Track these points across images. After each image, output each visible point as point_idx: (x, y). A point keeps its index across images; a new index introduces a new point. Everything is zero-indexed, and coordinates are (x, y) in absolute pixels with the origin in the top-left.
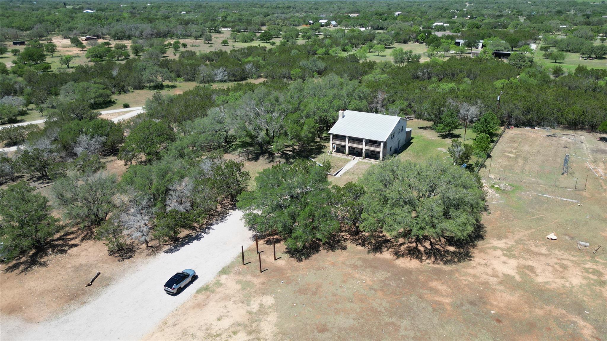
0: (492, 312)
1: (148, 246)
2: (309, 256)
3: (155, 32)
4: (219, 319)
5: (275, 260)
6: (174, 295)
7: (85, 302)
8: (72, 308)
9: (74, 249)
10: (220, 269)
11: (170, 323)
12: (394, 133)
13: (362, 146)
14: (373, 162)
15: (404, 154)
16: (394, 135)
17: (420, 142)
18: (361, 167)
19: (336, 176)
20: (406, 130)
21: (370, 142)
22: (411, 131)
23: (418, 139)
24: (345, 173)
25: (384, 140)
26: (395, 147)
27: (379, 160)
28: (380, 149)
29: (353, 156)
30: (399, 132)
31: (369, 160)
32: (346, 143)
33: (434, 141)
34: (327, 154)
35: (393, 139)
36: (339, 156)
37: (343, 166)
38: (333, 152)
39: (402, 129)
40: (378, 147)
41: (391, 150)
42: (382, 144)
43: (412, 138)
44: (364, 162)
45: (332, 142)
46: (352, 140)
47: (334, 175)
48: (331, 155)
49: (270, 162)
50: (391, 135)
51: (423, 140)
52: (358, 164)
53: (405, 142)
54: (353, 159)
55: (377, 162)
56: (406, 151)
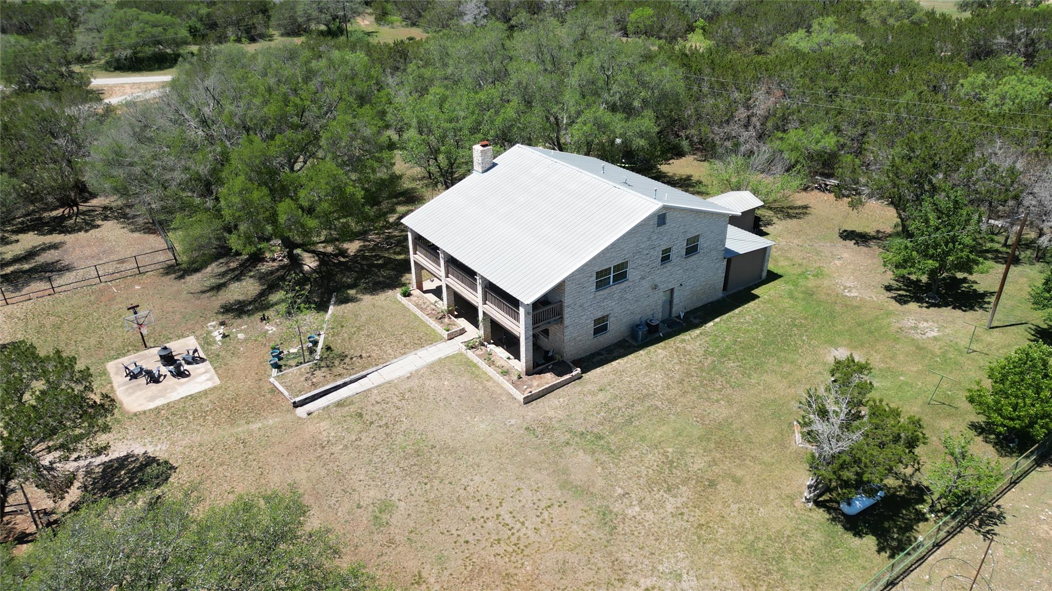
12: (624, 265)
13: (475, 297)
14: (491, 371)
15: (659, 352)
16: (620, 273)
17: (787, 303)
18: (431, 383)
19: (301, 411)
20: (728, 251)
21: (493, 291)
22: (762, 253)
23: (796, 285)
24: (340, 404)
25: (528, 296)
26: (637, 318)
27: (520, 365)
28: (519, 327)
29: (462, 323)
30: (666, 258)
31: (489, 359)
32: (441, 272)
33: (850, 306)
34: (397, 293)
35: (616, 289)
36: (418, 313)
37: (381, 361)
38: (416, 292)
39: (692, 249)
40: (516, 317)
41: (601, 327)
42: (522, 311)
43: (773, 276)
44: (469, 364)
45: (412, 257)
46: (454, 265)
47: (296, 405)
48: (404, 300)
49: (212, 289)
50: (599, 274)
51: (809, 294)
52: (436, 368)
53: (720, 294)
54: (451, 338)
55: (505, 373)
56: (686, 336)
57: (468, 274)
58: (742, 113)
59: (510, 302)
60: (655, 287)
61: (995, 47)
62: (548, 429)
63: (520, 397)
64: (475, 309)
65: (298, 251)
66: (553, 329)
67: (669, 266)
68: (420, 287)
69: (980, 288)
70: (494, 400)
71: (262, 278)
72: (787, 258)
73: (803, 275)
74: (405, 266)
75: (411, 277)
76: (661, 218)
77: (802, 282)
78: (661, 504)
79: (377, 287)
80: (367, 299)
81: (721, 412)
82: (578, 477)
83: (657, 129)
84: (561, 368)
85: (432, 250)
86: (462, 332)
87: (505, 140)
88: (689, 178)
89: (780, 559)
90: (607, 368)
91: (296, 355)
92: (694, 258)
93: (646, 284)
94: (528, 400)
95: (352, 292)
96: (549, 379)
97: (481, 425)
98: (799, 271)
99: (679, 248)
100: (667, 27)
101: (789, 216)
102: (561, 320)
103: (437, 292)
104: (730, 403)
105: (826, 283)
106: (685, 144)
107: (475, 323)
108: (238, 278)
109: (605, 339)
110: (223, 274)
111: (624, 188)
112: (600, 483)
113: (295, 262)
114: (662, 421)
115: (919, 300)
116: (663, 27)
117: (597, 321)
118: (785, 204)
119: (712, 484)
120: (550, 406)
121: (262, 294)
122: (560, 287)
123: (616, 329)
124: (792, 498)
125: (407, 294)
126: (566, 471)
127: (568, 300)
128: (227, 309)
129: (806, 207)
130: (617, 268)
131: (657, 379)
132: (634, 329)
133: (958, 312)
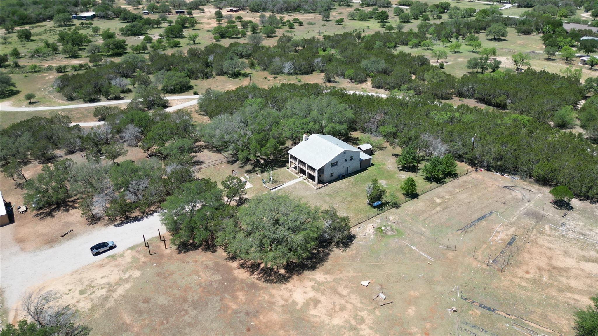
0: (252, 323)
1: (109, 218)
2: (187, 251)
3: (285, 6)
4: (102, 278)
5: (166, 248)
6: (94, 255)
7: (52, 247)
8: (45, 248)
9: (74, 210)
10: (131, 245)
11: (79, 272)
12: (337, 162)
13: (305, 169)
14: (309, 184)
15: (344, 181)
16: (336, 164)
17: (374, 171)
18: (297, 186)
19: (272, 191)
20: (360, 159)
21: (310, 167)
22: (369, 160)
23: (377, 167)
24: (280, 190)
25: (317, 168)
26: (340, 174)
27: (315, 183)
28: (315, 175)
29: (302, 175)
30: (346, 161)
31: (308, 181)
32: (297, 163)
33: (388, 171)
34: (286, 168)
35: (335, 167)
36: (292, 172)
37: (285, 182)
38: (290, 168)
39: (352, 159)
40: (315, 172)
41: (332, 175)
42: (316, 171)
43: (372, 165)
44: (304, 183)
45: (289, 160)
46: (301, 162)
47: (271, 190)
48: (288, 170)
49: (241, 167)
50: (331, 164)
51: (380, 169)
52: (298, 183)
53: (359, 169)
54: (300, 178)
55: (312, 184)
56: (350, 178)
57: (304, 164)
58: (372, 121)
59: (313, 169)
60: (344, 167)
61: (464, 91)
62: (321, 194)
63: (316, 188)
64: (305, 171)
65: (258, 158)
66: (322, 175)
67: (347, 162)
68: (291, 167)
69: (419, 168)
70: (310, 189)
71: (252, 164)
72: (377, 161)
73: (380, 165)
74: (287, 162)
75: (289, 165)
76: (344, 152)
77: (379, 166)
78: (342, 205)
79: (280, 167)
80: (279, 169)
81: (355, 191)
82: (327, 201)
83: (347, 128)
84: (324, 183)
85: (295, 159)
86: (302, 176)
87: (310, 133)
88: (357, 138)
89: (361, 211)
90: (333, 183)
91: (267, 181)
92: (352, 161)
93: (342, 166)
94: (317, 189)
95: (275, 168)
96: (321, 185)
97: (308, 193)
98: (379, 163)
99: (349, 159)
100: (359, 77)
101: (381, 150)
102: (324, 173)
103: (295, 168)
104: (357, 189)
105: (385, 166)
106: (357, 127)
107: (305, 175)
108: (246, 164)
109: (333, 178)
110: (242, 164)
111: (337, 146)
112: (331, 202)
113: (258, 161)
114: (343, 192)
115: (404, 170)
116: (357, 77)
117: (331, 174)
118: (381, 146)
119: (351, 202)
120: (321, 190)
121: (253, 168)
122: (324, 166)
123: (335, 176)
124: (365, 204)
125: (288, 168)
126: (325, 200)
127: (325, 169)
128: (247, 172)
129: (386, 147)
130: (335, 163)
131: (343, 185)
132: (339, 176)
133: (412, 173)
